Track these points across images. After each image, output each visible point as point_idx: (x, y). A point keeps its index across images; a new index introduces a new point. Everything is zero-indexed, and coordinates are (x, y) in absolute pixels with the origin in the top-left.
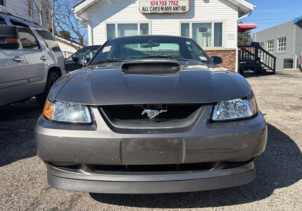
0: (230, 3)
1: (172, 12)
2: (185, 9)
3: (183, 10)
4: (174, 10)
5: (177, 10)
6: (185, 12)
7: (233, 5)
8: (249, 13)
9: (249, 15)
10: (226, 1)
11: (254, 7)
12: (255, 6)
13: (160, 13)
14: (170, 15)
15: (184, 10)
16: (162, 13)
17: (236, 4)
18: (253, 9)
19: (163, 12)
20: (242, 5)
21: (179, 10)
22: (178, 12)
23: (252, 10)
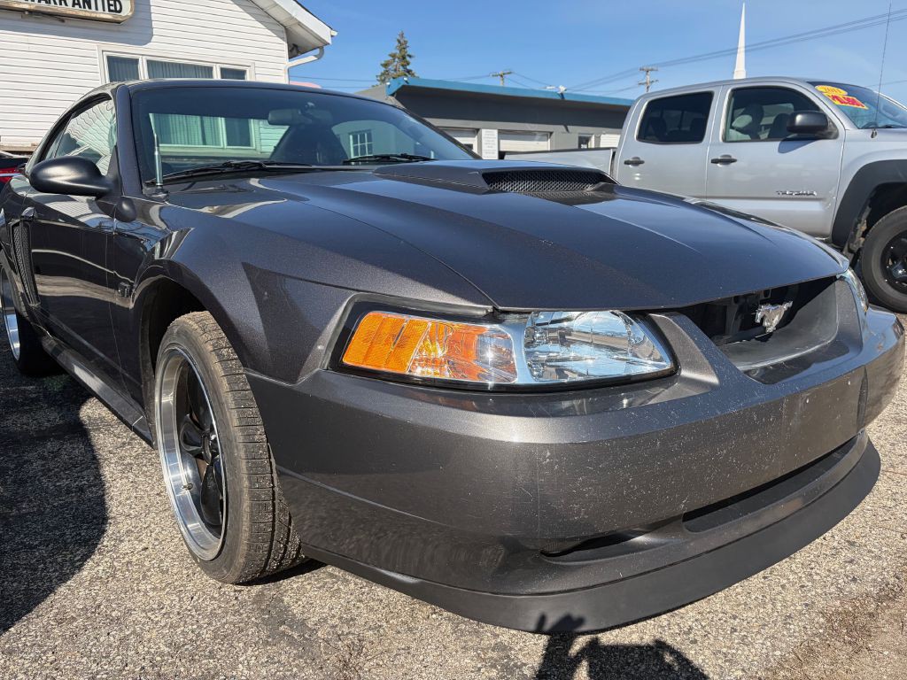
0: (261, 12)
1: (68, 12)
2: (118, 8)
3: (110, 10)
4: (77, 7)
5: (90, 7)
6: (120, 19)
7: (272, 20)
8: (317, 51)
9: (319, 57)
10: (250, 4)
11: (332, 36)
12: (335, 33)
13: (23, 11)
14: (63, 21)
15: (116, 11)
16: (31, 12)
17: (282, 18)
18: (329, 40)
19: (32, 7)
20: (299, 24)
21: (97, 9)
22: (94, 15)
23: (327, 44)
